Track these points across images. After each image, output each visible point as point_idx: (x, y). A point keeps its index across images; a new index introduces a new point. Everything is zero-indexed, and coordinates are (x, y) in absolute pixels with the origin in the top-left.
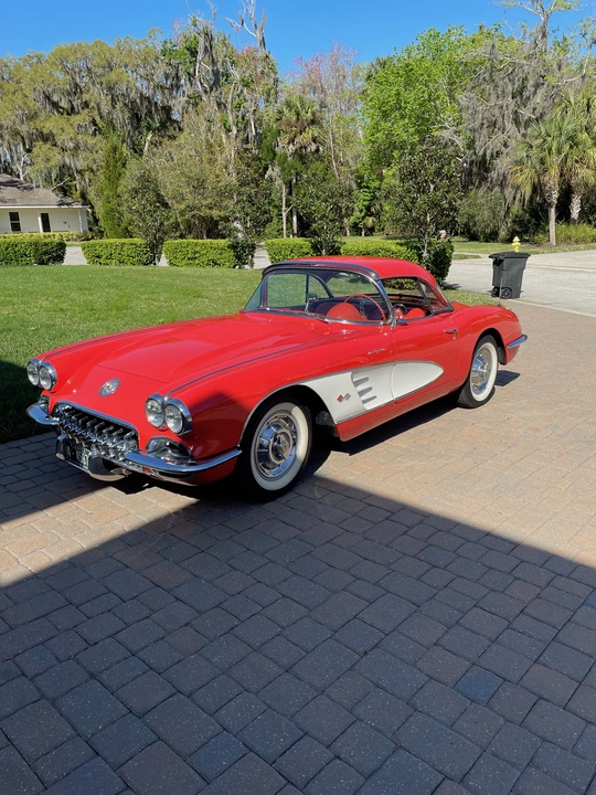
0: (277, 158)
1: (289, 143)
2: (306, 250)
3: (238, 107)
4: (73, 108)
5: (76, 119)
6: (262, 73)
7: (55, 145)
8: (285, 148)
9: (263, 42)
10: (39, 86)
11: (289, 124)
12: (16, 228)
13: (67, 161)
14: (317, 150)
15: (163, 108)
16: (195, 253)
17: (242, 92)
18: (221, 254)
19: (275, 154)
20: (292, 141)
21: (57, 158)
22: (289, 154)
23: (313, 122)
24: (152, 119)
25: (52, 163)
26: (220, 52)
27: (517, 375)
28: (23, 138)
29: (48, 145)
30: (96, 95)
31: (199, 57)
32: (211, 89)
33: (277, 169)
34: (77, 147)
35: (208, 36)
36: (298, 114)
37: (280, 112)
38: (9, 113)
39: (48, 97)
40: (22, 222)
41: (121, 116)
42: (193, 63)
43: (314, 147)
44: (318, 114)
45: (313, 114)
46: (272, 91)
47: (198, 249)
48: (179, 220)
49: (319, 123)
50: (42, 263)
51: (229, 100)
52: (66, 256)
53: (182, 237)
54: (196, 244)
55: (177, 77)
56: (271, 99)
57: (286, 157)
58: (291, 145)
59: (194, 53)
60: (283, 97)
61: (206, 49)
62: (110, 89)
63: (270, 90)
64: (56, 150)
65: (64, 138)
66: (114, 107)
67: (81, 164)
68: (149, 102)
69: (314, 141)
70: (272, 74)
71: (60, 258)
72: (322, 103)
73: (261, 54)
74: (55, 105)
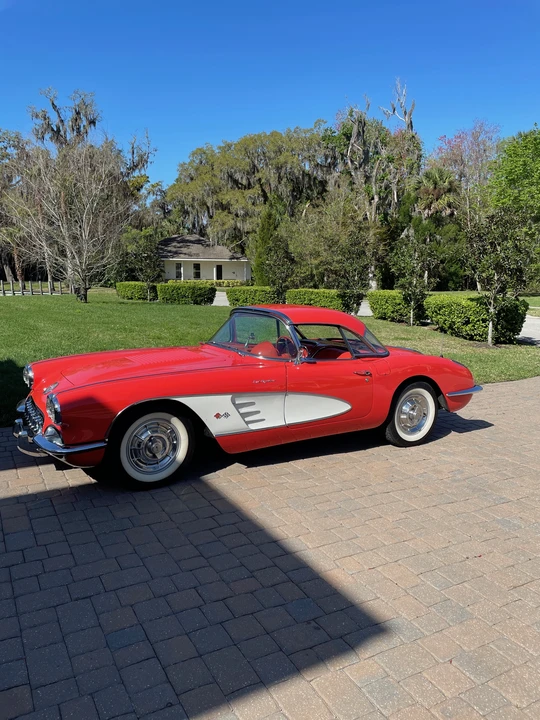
0: (413, 221)
1: (425, 209)
2: (398, 301)
3: (382, 179)
4: (249, 184)
5: (249, 193)
6: (408, 150)
7: (230, 213)
8: (421, 212)
9: (411, 125)
10: (225, 168)
11: (427, 192)
12: (197, 275)
13: (238, 225)
14: (452, 214)
15: (320, 182)
16: (311, 300)
17: (387, 166)
18: (331, 302)
19: (411, 218)
20: (429, 207)
21: (230, 222)
22: (424, 217)
23: (449, 191)
24: (312, 190)
25: (226, 227)
26: (372, 136)
27: (492, 425)
28: (208, 207)
29: (226, 213)
30: (268, 174)
31: (352, 141)
32: (360, 166)
33: (412, 231)
34: (246, 214)
35: (362, 123)
36: (435, 184)
37: (420, 183)
38: (199, 189)
39: (230, 176)
40: (202, 272)
41: (285, 190)
42: (347, 146)
43: (448, 211)
44: (457, 183)
45: (450, 183)
46: (415, 165)
47: (313, 297)
48: (315, 272)
49: (455, 191)
50: (196, 303)
51: (374, 173)
52: (215, 299)
53: (316, 287)
54: (312, 293)
55: (335, 158)
56: (414, 172)
57: (421, 221)
58: (427, 211)
59: (348, 138)
60: (425, 169)
61: (359, 134)
62: (278, 168)
63: (413, 164)
64: (231, 216)
65: (237, 208)
66: (280, 183)
67: (247, 227)
68: (310, 178)
69: (449, 206)
70: (417, 152)
71: (211, 300)
72: (462, 173)
73: (408, 136)
74: (236, 182)
